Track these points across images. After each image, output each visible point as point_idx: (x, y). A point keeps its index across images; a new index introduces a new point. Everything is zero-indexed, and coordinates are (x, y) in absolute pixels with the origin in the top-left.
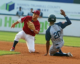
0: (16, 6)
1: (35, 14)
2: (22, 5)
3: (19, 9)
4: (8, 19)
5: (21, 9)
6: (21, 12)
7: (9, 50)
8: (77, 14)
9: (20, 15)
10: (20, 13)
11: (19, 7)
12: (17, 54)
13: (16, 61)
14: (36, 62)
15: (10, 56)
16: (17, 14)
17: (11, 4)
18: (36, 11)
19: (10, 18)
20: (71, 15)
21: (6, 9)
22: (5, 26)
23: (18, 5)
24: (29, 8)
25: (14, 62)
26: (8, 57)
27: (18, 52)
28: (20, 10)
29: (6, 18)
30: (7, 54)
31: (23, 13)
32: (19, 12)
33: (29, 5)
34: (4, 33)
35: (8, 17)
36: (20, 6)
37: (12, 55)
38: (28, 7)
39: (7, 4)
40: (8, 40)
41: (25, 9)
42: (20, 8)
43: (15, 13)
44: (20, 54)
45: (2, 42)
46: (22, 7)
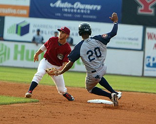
0: (31, 28)
1: (62, 33)
2: (42, 26)
3: (36, 33)
4: (19, 49)
5: (40, 33)
6: (40, 37)
7: (21, 96)
8: (127, 41)
9: (38, 41)
10: (37, 39)
11: (36, 29)
12: (33, 102)
13: (33, 113)
14: (63, 115)
15: (23, 105)
16: (34, 41)
17: (23, 25)
18: (63, 28)
19: (23, 47)
20: (117, 42)
21: (17, 33)
22: (15, 58)
23: (35, 26)
24: (52, 32)
25: (30, 114)
26: (20, 107)
27: (36, 100)
28: (38, 34)
29: (16, 47)
30: (18, 103)
31: (43, 39)
32: (37, 37)
33: (51, 27)
34: (13, 70)
35: (20, 44)
36: (38, 28)
37: (26, 104)
38: (51, 30)
39: (17, 25)
40: (19, 80)
41: (46, 33)
42: (38, 31)
43: (31, 39)
44: (38, 102)
45: (10, 83)
46: (41, 29)
